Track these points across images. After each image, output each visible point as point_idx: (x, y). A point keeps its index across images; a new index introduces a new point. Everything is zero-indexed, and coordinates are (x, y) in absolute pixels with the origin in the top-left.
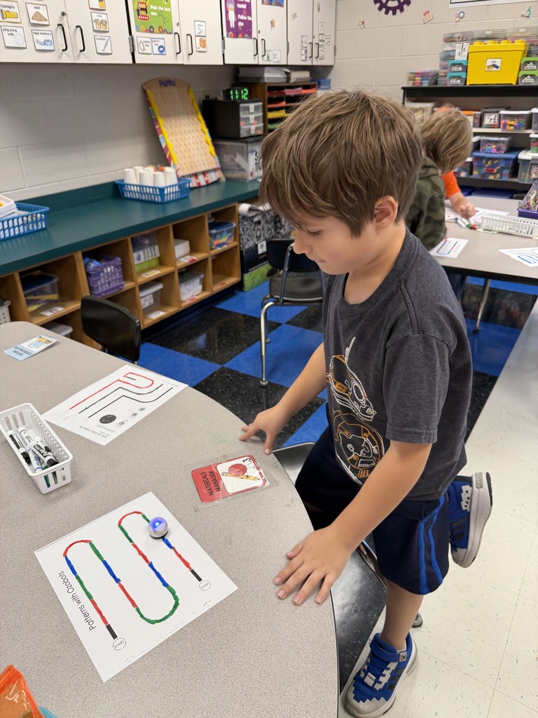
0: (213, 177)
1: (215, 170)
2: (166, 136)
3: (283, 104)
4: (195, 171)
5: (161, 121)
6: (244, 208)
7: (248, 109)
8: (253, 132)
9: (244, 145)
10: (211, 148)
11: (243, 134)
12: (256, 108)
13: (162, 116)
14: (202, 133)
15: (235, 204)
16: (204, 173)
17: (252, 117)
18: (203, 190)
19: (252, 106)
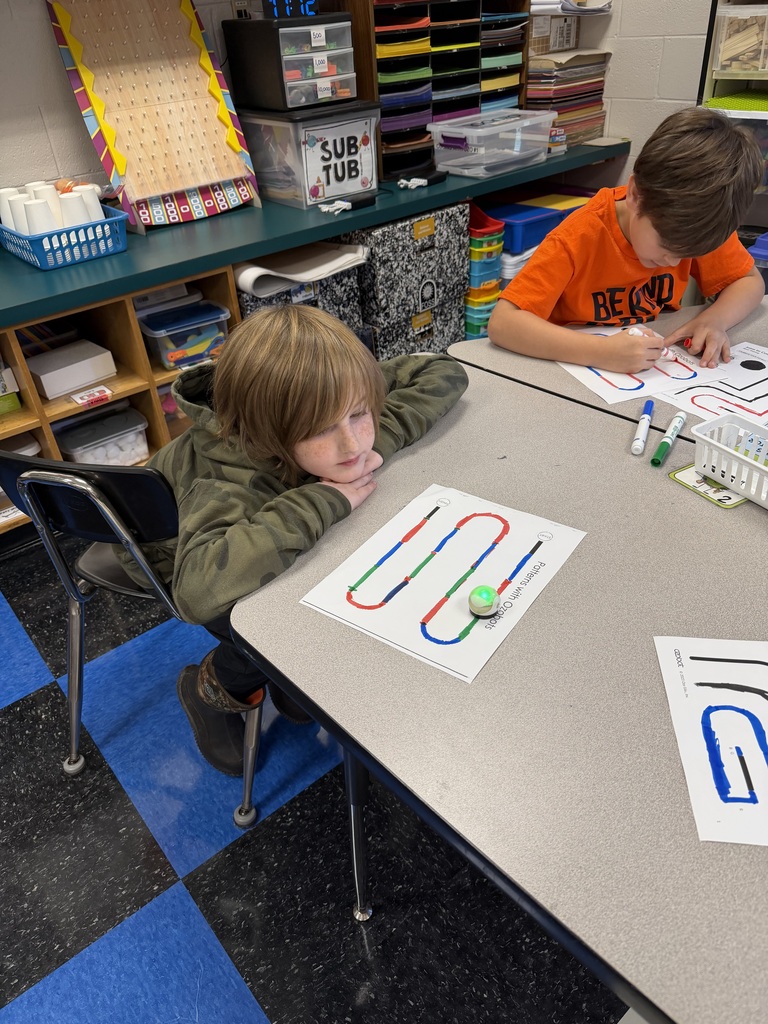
0: (232, 198)
1: (237, 183)
2: (99, 111)
3: (426, 22)
4: (179, 188)
5: (87, 77)
6: (249, 276)
7: (307, 38)
8: (324, 95)
9: (290, 126)
10: (231, 134)
11: (294, 99)
12: (330, 37)
13: (91, 67)
14: (209, 100)
15: (228, 269)
16: (205, 191)
17: (320, 59)
18: (200, 228)
19: (318, 32)
